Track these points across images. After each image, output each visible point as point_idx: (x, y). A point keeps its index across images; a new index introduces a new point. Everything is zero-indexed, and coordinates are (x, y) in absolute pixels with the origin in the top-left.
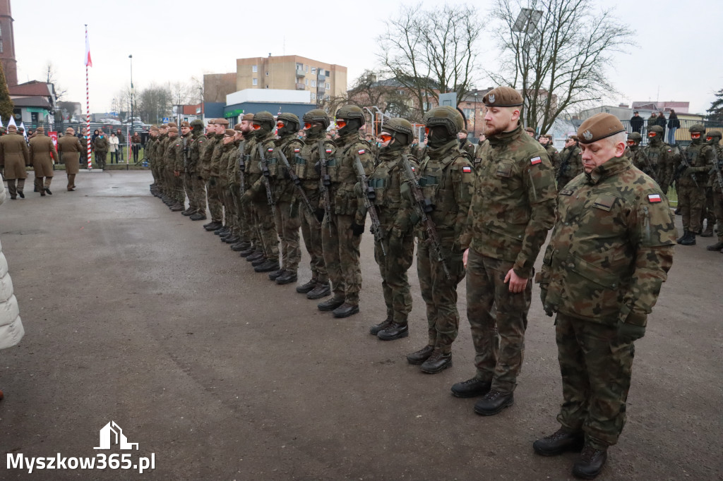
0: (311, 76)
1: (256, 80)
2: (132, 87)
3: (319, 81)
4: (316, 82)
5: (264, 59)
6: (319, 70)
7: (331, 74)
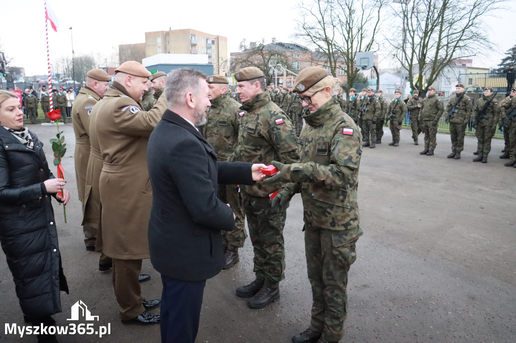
0: (201, 43)
1: (160, 48)
2: (73, 52)
3: (208, 48)
4: (205, 49)
5: (166, 32)
6: (207, 40)
7: (216, 43)
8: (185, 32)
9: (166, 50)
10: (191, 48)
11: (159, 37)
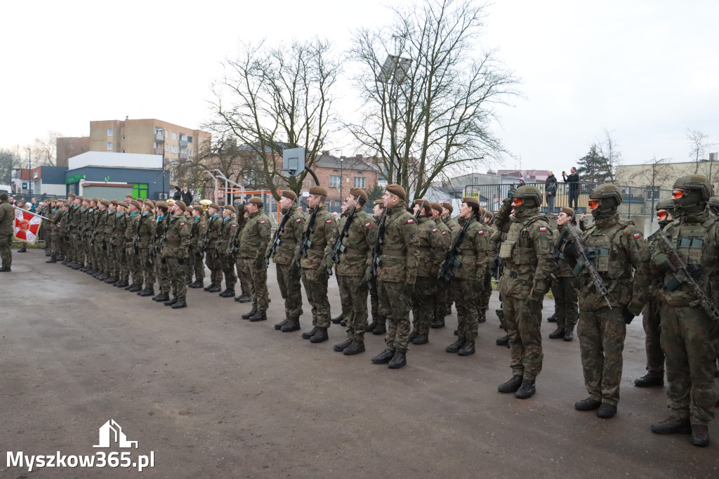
0: (171, 140)
1: (111, 145)
3: (182, 147)
4: (178, 148)
5: (121, 122)
6: (181, 136)
7: (193, 140)
8: (149, 124)
9: (119, 149)
10: (155, 147)
11: (110, 129)
